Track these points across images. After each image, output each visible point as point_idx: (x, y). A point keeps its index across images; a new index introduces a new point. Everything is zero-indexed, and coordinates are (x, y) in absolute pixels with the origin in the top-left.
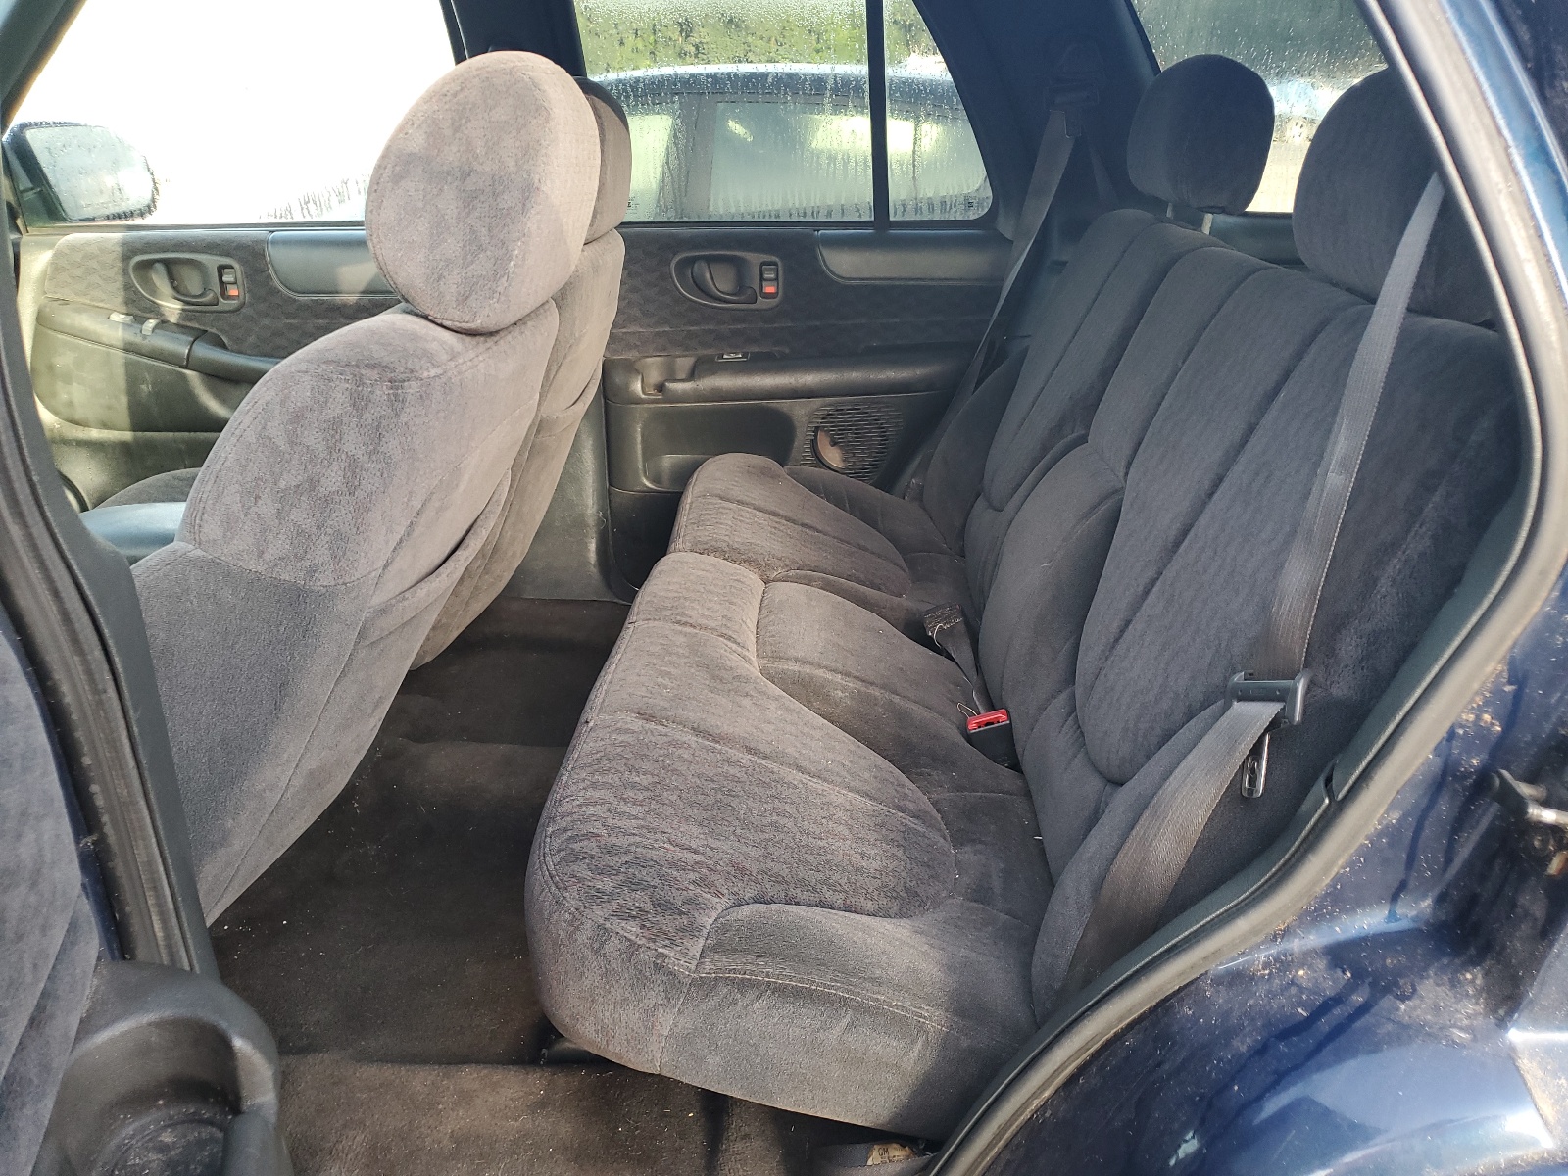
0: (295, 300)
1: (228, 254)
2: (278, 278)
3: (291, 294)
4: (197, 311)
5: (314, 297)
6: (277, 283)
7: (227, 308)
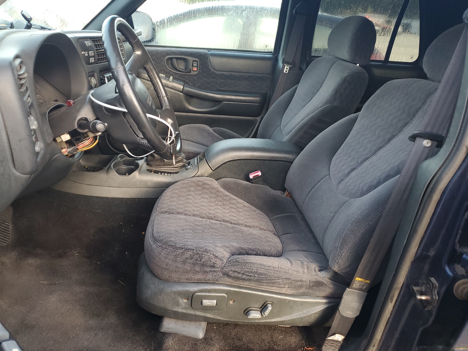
0: (215, 73)
1: (196, 57)
2: (211, 66)
3: (215, 72)
4: (183, 74)
5: (222, 73)
6: (210, 67)
7: (193, 74)
